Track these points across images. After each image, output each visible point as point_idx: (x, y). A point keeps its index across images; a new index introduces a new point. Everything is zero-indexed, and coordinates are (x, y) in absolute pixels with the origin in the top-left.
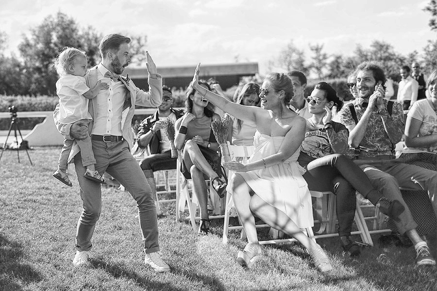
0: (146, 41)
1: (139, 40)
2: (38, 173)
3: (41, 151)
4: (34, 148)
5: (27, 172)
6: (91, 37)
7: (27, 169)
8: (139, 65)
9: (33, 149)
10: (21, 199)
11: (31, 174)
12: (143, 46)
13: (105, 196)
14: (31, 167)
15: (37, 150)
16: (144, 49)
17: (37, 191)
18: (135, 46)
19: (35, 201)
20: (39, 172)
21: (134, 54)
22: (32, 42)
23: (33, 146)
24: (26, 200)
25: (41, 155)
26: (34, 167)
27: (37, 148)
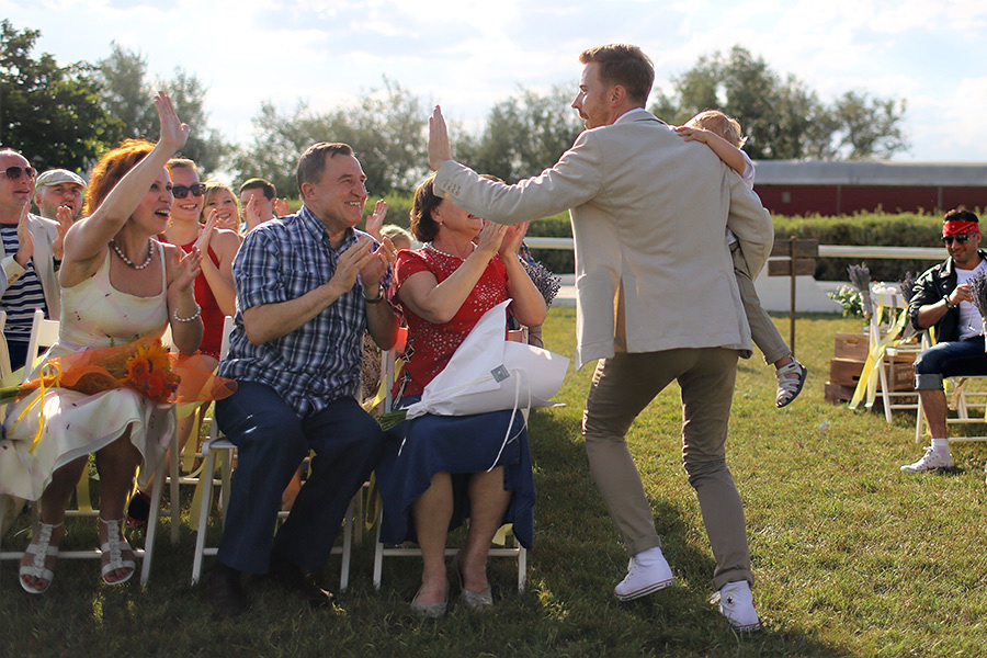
0: (904, 110)
1: (889, 108)
6: (791, 98)
8: (888, 157)
12: (896, 119)
13: (834, 421)
16: (897, 125)
18: (880, 120)
21: (877, 135)
22: (676, 104)
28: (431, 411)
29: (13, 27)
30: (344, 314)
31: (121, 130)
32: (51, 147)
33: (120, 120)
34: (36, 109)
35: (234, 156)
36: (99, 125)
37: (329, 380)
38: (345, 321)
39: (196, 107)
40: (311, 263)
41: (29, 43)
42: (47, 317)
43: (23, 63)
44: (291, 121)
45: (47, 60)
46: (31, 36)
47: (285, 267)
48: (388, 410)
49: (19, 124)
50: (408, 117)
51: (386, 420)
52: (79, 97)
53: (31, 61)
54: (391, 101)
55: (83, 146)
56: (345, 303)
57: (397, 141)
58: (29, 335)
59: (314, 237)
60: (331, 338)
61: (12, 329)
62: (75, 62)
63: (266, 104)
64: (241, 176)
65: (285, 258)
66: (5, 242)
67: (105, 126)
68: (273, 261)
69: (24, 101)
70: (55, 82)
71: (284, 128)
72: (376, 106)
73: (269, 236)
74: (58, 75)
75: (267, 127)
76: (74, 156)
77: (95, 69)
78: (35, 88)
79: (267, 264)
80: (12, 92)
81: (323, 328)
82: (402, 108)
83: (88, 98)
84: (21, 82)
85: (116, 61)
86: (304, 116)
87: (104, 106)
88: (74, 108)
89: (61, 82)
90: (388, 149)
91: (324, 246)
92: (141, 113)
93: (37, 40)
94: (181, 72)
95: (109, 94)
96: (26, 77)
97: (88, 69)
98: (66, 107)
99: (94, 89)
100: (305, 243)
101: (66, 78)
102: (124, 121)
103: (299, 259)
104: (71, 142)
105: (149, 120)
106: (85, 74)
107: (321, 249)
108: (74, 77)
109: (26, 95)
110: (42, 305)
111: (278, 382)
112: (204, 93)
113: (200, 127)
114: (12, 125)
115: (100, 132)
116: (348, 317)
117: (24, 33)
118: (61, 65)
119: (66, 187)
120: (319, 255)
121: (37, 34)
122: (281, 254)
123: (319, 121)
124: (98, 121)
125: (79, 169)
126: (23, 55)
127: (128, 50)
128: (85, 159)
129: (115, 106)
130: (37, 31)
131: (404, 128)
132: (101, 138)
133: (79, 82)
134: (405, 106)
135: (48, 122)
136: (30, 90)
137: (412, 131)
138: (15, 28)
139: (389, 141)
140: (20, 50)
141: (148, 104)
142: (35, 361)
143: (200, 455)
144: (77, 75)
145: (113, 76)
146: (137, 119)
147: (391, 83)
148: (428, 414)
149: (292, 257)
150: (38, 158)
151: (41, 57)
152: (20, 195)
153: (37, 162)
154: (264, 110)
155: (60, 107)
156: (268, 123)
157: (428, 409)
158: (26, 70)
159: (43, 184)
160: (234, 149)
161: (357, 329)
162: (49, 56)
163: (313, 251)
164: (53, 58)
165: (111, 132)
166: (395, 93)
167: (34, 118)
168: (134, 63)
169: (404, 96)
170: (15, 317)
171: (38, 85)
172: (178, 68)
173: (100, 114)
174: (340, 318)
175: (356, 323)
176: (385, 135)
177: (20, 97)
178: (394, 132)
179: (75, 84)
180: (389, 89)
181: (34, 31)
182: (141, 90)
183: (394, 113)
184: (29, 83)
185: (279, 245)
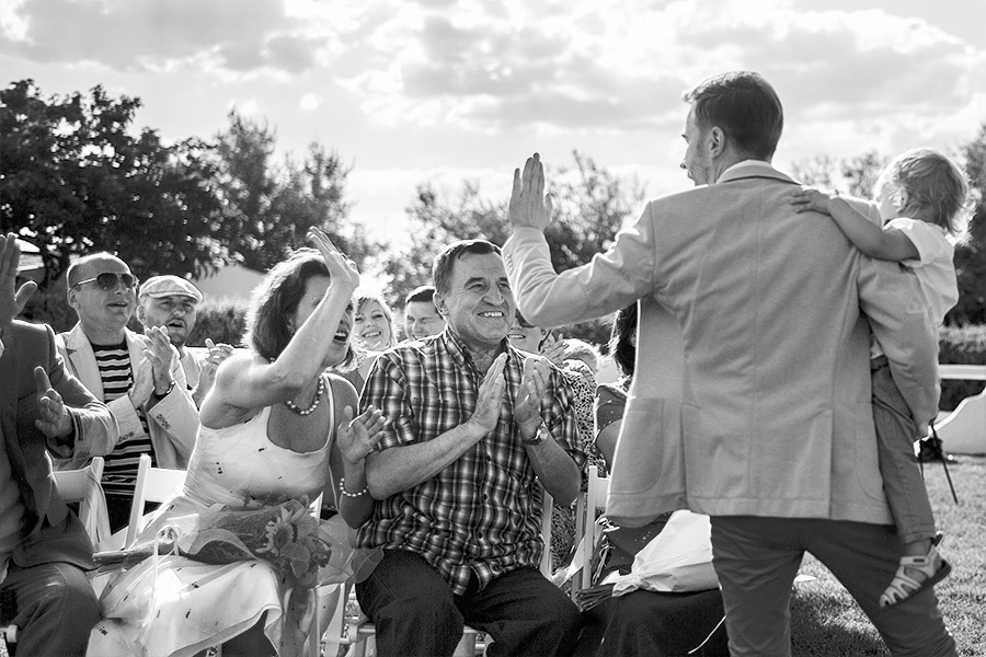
2: (976, 526)
3: (975, 468)
4: (956, 458)
5: (945, 520)
7: (945, 513)
9: (954, 462)
10: (943, 592)
11: (956, 527)
14: (955, 507)
15: (964, 466)
17: (980, 572)
19: (978, 600)
20: (977, 522)
23: (954, 454)
24: (956, 595)
25: (977, 477)
26: (963, 509)
27: (963, 458)
28: (645, 585)
29: (107, 95)
30: (495, 453)
31: (241, 225)
32: (155, 247)
33: (240, 212)
34: (136, 199)
35: (384, 257)
36: (215, 219)
37: (487, 538)
38: (495, 461)
39: (334, 194)
40: (448, 389)
41: (128, 115)
42: (154, 464)
43: (119, 140)
44: (455, 210)
45: (149, 137)
46: (129, 105)
47: (413, 395)
48: (586, 585)
49: (114, 218)
50: (605, 205)
51: (584, 596)
52: (188, 183)
53: (130, 138)
54: (584, 185)
55: (193, 245)
56: (496, 439)
57: (592, 237)
58: (132, 488)
59: (456, 359)
60: (478, 483)
61: (110, 479)
62: (184, 139)
63: (424, 190)
64: (392, 282)
65: (412, 384)
66: (101, 369)
67: (222, 219)
68: (395, 388)
69: (121, 189)
70: (159, 164)
71: (447, 221)
72: (564, 191)
73: (393, 360)
74: (162, 155)
75: (425, 220)
76: (183, 258)
77: (209, 147)
78: (134, 172)
79: (389, 394)
80: (106, 178)
81: (465, 471)
82: (599, 195)
83: (202, 184)
84: (116, 165)
85: (235, 137)
86: (473, 205)
87: (219, 194)
88: (184, 196)
89: (167, 164)
90: (579, 247)
91: (468, 369)
92: (266, 201)
93: (136, 110)
94: (318, 151)
95: (226, 178)
96: (123, 158)
97: (200, 147)
98: (174, 196)
99: (208, 172)
100: (441, 367)
101: (173, 160)
102: (245, 212)
103: (431, 385)
104: (178, 240)
105: (278, 212)
106: (196, 153)
107: (463, 373)
108: (183, 158)
109: (123, 181)
110: (147, 447)
111: (427, 548)
112: (345, 175)
113: (341, 221)
114: (105, 220)
115: (216, 227)
116: (500, 457)
117: (119, 102)
118: (165, 143)
119: (176, 300)
120: (460, 379)
121: (136, 102)
122: (407, 380)
123: (493, 212)
124: (212, 214)
125: (189, 275)
126: (119, 131)
127: (251, 123)
128: (197, 263)
129: (233, 194)
130: (137, 100)
131: (601, 220)
132: (215, 236)
133: (188, 163)
134: (602, 191)
135: (151, 215)
136: (128, 175)
137: (611, 224)
138: (109, 96)
139: (582, 237)
140: (116, 125)
141: (276, 193)
142: (140, 521)
143: (346, 640)
144: (186, 154)
145: (231, 156)
146: (262, 211)
147: (584, 163)
148: (641, 589)
149: (422, 384)
150: (137, 261)
151: (141, 132)
152: (115, 309)
153: (137, 266)
154: (422, 198)
155: (165, 196)
156: (427, 215)
157: (640, 583)
158: (123, 149)
159: (147, 295)
160: (384, 248)
161: (516, 473)
162: (151, 132)
163: (453, 376)
164: (157, 134)
165: (228, 227)
166: (589, 174)
167: (132, 211)
168: (257, 138)
169: (601, 179)
170: (114, 463)
171: (137, 168)
172: (315, 145)
173: (216, 204)
174: (488, 458)
175: (513, 465)
176: (576, 229)
177: (115, 183)
178: (587, 225)
179: (184, 166)
180: (581, 169)
181: (132, 100)
182: (267, 174)
183: (588, 200)
184: (127, 166)
185: (405, 369)
